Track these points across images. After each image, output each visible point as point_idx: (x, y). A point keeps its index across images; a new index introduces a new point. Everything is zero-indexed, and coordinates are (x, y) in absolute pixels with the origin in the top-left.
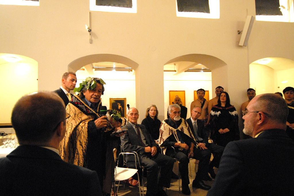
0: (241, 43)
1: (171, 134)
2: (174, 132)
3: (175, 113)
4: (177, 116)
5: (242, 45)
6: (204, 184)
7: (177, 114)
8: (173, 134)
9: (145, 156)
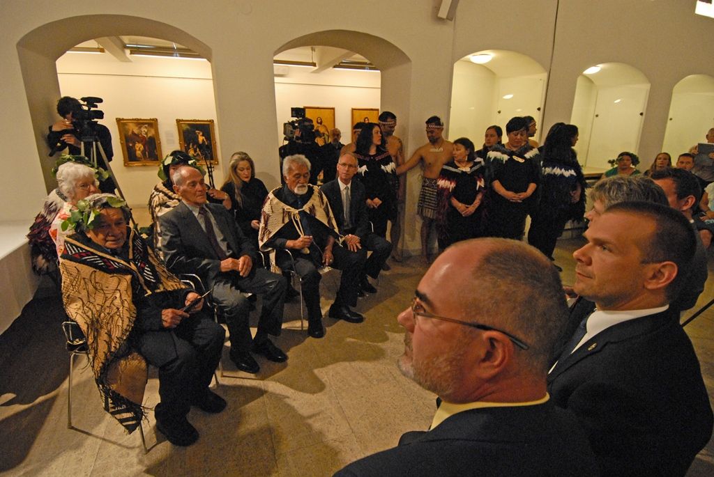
0: (443, 13)
1: (287, 220)
2: (294, 215)
3: (298, 176)
4: (300, 185)
5: (445, 17)
6: (350, 312)
7: (302, 179)
8: (291, 220)
9: (220, 281)
